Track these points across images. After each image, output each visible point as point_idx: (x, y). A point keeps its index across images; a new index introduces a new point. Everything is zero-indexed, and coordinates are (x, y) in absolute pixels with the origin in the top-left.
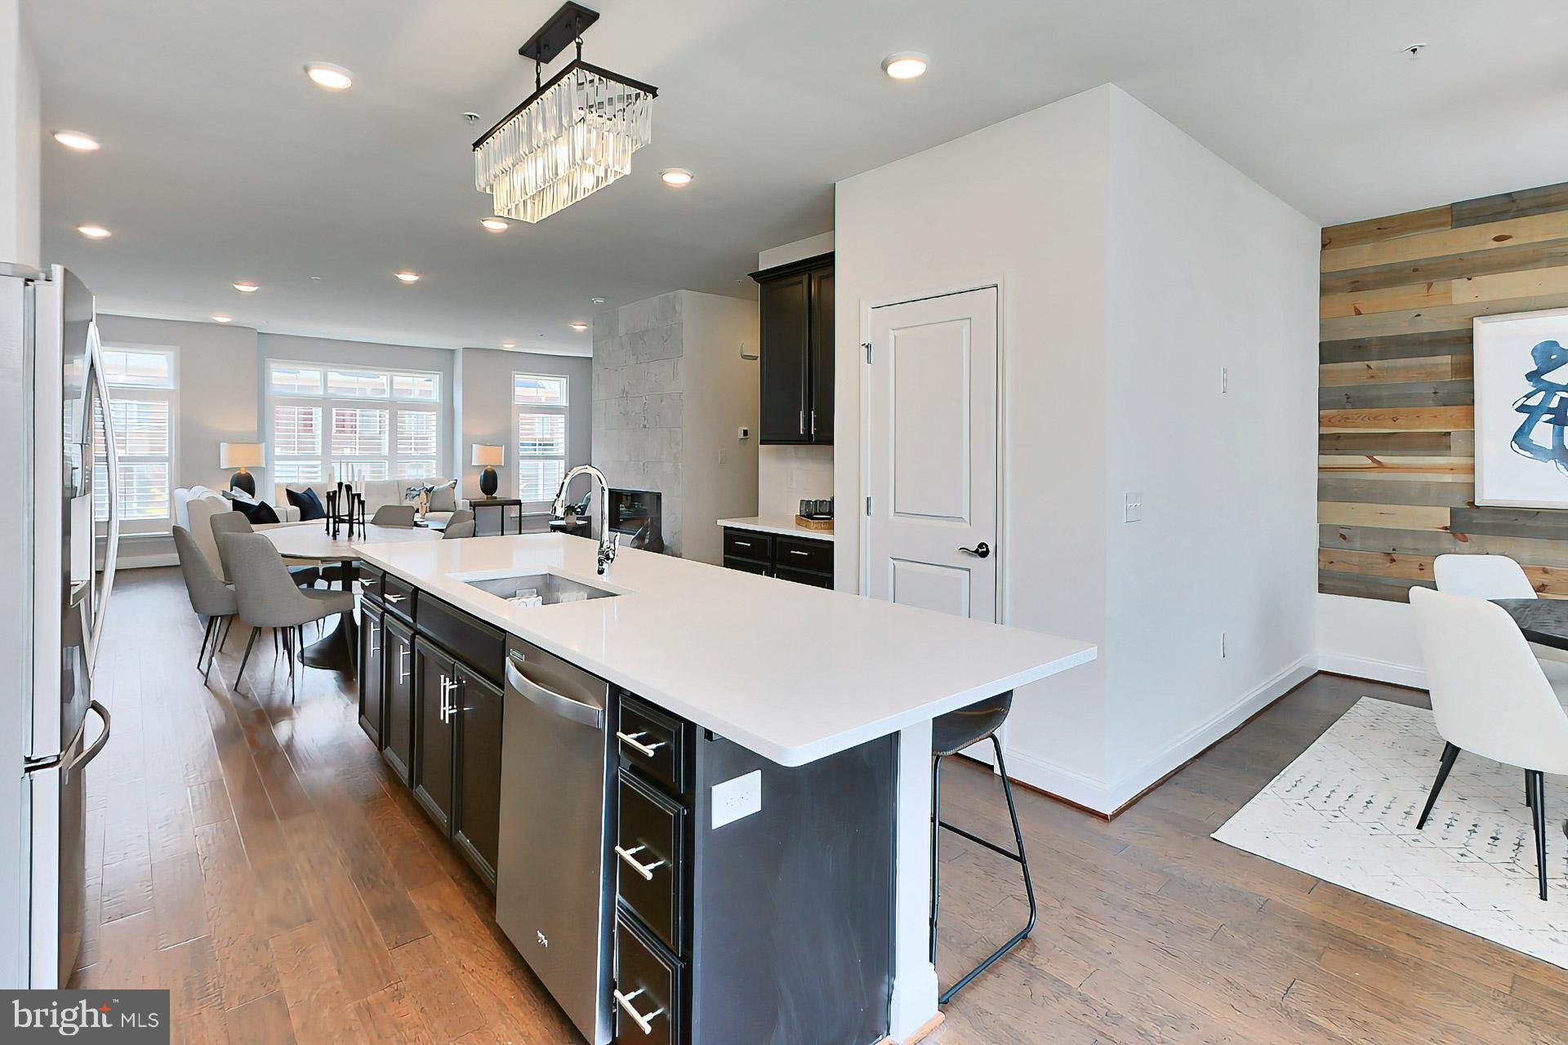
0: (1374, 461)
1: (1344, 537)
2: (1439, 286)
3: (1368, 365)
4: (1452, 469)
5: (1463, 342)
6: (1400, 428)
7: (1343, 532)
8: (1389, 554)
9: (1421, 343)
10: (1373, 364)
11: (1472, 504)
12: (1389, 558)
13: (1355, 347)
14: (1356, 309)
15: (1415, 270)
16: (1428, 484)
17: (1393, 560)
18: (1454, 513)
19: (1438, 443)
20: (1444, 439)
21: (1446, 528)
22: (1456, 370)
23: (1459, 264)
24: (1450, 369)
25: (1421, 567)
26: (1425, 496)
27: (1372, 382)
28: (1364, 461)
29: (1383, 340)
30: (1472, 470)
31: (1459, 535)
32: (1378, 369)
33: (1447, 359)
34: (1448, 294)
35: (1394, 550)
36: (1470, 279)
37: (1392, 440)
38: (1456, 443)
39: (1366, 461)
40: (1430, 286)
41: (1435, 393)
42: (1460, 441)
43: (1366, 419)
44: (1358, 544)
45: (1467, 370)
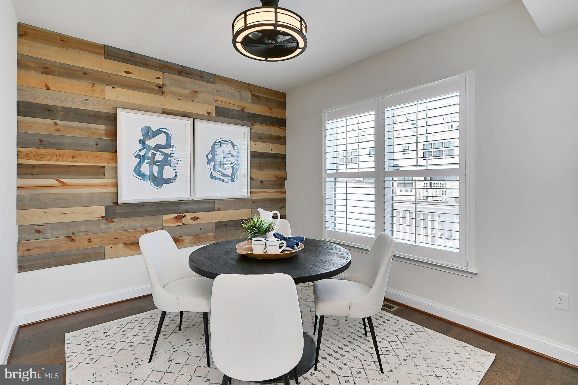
0: (60, 182)
1: (38, 232)
2: (98, 87)
3: (55, 122)
4: (105, 186)
5: (112, 119)
6: (77, 162)
7: (36, 228)
8: (70, 237)
9: (89, 116)
10: (60, 122)
11: (116, 203)
12: (70, 239)
13: (46, 110)
14: (46, 85)
15: (85, 73)
16: (93, 194)
17: (73, 240)
18: (107, 209)
19: (98, 172)
20: (101, 170)
21: (103, 217)
22: (107, 134)
23: (108, 78)
24: (104, 132)
25: (90, 240)
26: (90, 201)
27: (58, 133)
28: (51, 181)
29: (65, 109)
30: (116, 185)
31: (110, 220)
32: (63, 126)
33: (103, 127)
34: (103, 92)
35: (73, 234)
36: (114, 88)
37: (71, 169)
38: (108, 172)
39: (55, 182)
40: (93, 85)
41: (97, 144)
42: (109, 171)
43: (54, 156)
44: (49, 234)
45: (113, 134)
